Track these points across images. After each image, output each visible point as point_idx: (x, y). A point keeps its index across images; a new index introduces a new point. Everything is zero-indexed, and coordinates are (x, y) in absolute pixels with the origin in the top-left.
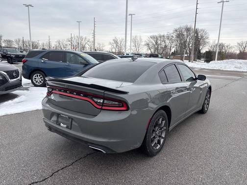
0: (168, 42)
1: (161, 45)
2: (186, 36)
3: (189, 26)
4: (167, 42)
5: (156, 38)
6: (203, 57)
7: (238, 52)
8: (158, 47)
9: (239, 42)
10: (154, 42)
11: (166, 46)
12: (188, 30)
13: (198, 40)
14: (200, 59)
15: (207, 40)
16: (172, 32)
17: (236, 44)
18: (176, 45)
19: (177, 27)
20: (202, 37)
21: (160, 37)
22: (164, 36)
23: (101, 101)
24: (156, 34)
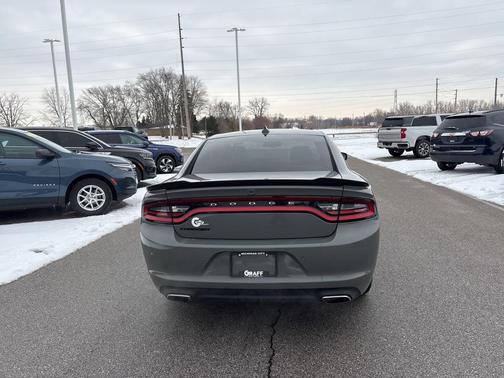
0: (130, 100)
1: (115, 107)
2: (164, 89)
3: (167, 71)
4: (128, 100)
5: (102, 94)
6: (203, 129)
7: (252, 117)
8: (109, 112)
9: (252, 99)
10: (98, 102)
11: (126, 111)
12: (167, 77)
13: (188, 97)
14: (197, 133)
15: (204, 97)
16: (135, 80)
17: (248, 104)
18: (148, 107)
19: (145, 71)
20: (194, 92)
21: (112, 91)
22: (118, 89)
23: (335, 207)
24: (101, 85)
